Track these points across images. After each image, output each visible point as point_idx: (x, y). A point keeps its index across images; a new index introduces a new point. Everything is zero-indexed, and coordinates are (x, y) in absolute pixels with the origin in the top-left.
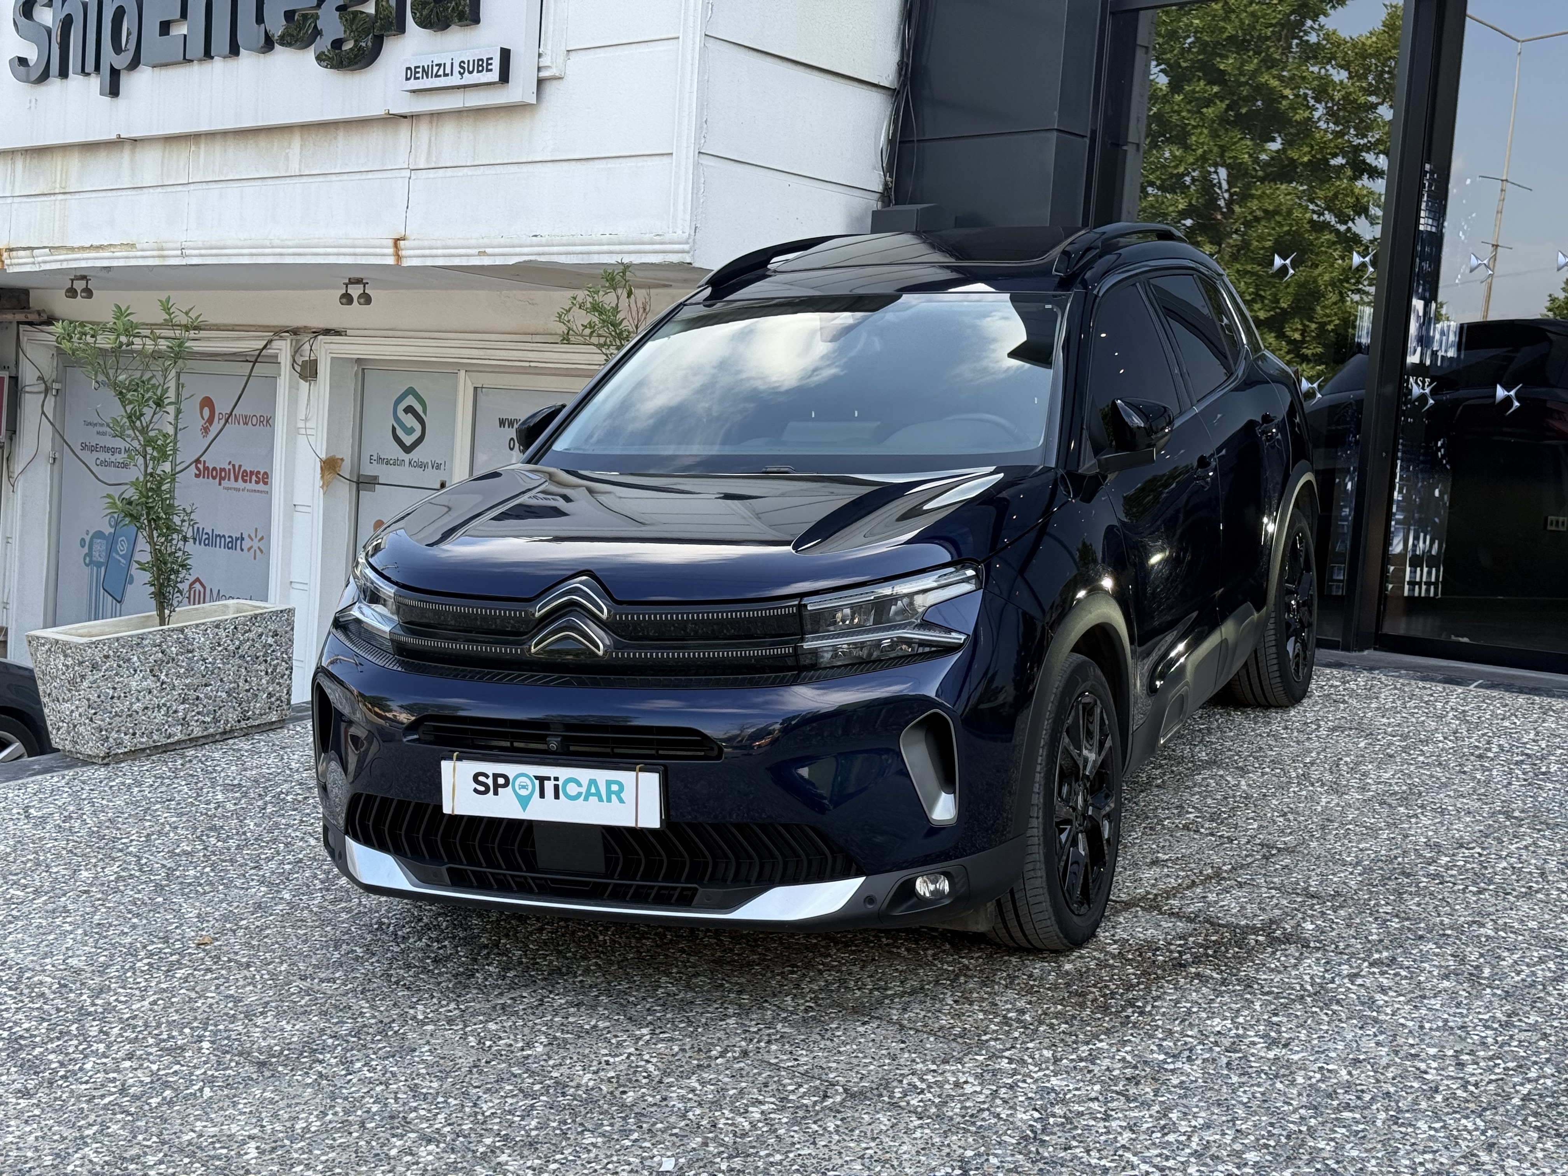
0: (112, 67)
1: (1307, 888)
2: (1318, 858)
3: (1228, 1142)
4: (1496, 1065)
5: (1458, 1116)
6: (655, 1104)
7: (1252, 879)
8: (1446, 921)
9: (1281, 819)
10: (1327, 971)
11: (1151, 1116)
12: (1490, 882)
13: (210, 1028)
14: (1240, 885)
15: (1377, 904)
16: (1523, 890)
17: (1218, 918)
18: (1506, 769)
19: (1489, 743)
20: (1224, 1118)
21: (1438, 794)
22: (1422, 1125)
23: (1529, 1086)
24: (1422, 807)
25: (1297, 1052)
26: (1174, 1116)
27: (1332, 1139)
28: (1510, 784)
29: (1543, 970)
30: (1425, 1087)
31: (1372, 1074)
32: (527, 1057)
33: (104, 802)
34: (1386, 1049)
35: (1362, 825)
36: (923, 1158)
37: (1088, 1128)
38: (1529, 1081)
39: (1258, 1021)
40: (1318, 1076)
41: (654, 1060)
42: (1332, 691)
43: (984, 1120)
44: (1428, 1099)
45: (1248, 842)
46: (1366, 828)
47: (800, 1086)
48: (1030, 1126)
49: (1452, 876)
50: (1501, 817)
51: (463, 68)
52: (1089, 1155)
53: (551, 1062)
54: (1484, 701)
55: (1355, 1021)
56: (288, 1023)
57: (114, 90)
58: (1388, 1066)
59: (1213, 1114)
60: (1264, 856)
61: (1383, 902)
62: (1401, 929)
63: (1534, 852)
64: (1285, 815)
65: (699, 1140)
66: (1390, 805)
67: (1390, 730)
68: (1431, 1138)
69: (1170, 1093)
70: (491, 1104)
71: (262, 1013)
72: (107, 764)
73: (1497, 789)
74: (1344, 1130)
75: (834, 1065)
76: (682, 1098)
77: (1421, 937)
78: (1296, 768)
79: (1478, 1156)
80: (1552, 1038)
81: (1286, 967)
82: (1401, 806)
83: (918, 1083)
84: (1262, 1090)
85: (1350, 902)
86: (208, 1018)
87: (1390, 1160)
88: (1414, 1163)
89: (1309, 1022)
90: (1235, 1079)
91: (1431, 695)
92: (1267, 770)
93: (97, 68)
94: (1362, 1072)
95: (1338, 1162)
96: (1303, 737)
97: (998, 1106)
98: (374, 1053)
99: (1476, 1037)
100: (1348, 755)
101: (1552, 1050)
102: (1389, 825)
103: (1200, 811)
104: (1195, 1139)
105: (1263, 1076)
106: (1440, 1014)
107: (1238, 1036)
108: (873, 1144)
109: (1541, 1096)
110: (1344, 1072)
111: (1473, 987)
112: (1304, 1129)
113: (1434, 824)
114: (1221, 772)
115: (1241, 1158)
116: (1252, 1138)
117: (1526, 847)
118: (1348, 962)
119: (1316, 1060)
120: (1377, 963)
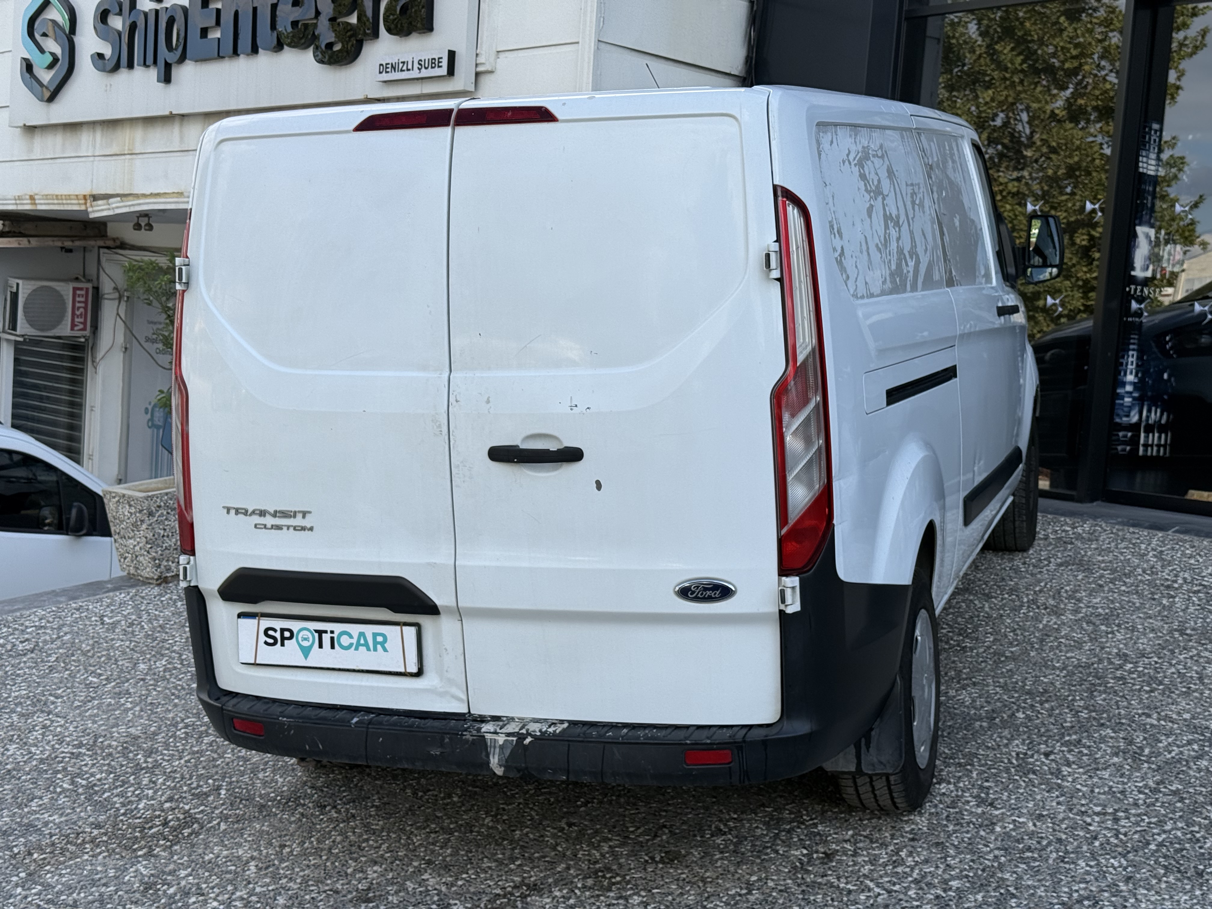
0: (166, 62)
1: (1023, 687)
2: (1035, 664)
3: (940, 873)
4: (1143, 820)
5: (1108, 857)
6: (535, 839)
7: (984, 680)
8: (1123, 712)
9: (1011, 634)
10: (1029, 749)
11: (887, 854)
12: (1161, 683)
13: (227, 780)
14: (974, 684)
15: (1072, 700)
16: (1184, 690)
17: (955, 709)
18: (1186, 597)
19: (1176, 576)
20: (939, 856)
21: (1132, 615)
22: (1082, 863)
23: (1164, 836)
24: (1119, 625)
25: (1000, 809)
26: (903, 854)
27: (1015, 872)
28: (1187, 608)
29: (1189, 750)
30: (1088, 836)
31: (1050, 825)
32: (447, 804)
33: (157, 613)
34: (1063, 808)
35: (1072, 639)
36: (720, 881)
37: (840, 862)
38: (1165, 832)
39: (973, 785)
40: (1011, 826)
41: (536, 808)
42: (1063, 534)
43: (767, 854)
44: (1089, 844)
45: (984, 652)
46: (1074, 641)
47: (639, 828)
48: (800, 859)
49: (1133, 679)
50: (1176, 634)
51: (420, 64)
52: (839, 880)
53: (463, 809)
54: (1177, 544)
55: (1043, 787)
56: (281, 777)
57: (167, 78)
58: (1064, 819)
59: (931, 852)
60: (995, 661)
61: (1078, 698)
62: (1088, 719)
63: (1197, 661)
64: (1015, 630)
65: (563, 866)
66: (1094, 624)
67: (1103, 565)
68: (1088, 873)
69: (903, 837)
70: (418, 838)
71: (262, 770)
72: (159, 585)
73: (1177, 612)
74: (1024, 866)
75: (664, 814)
76: (554, 836)
77: (1103, 725)
78: (1027, 595)
79: (1118, 886)
80: (1187, 801)
81: (999, 746)
82: (1102, 624)
83: (722, 827)
84: (969, 836)
85: (1054, 698)
86: (225, 773)
87: (1054, 888)
88: (1071, 890)
89: (1011, 786)
90: (951, 828)
91: (1138, 539)
92: (1006, 596)
93: (155, 62)
94: (1044, 824)
95: (1016, 889)
96: (1036, 571)
97: (778, 845)
98: (341, 800)
99: (1131, 800)
100: (1068, 585)
101: (1186, 809)
102: (1091, 640)
103: (951, 627)
104: (917, 871)
105: (972, 826)
106: (1107, 782)
107: (957, 796)
108: (686, 871)
109: (1171, 843)
110: (1030, 824)
111: (1134, 761)
112: (996, 864)
113: (1125, 639)
114: (971, 597)
115: (947, 884)
116: (958, 871)
117: (1191, 657)
118: (1046, 742)
119: (1012, 815)
120: (1067, 744)
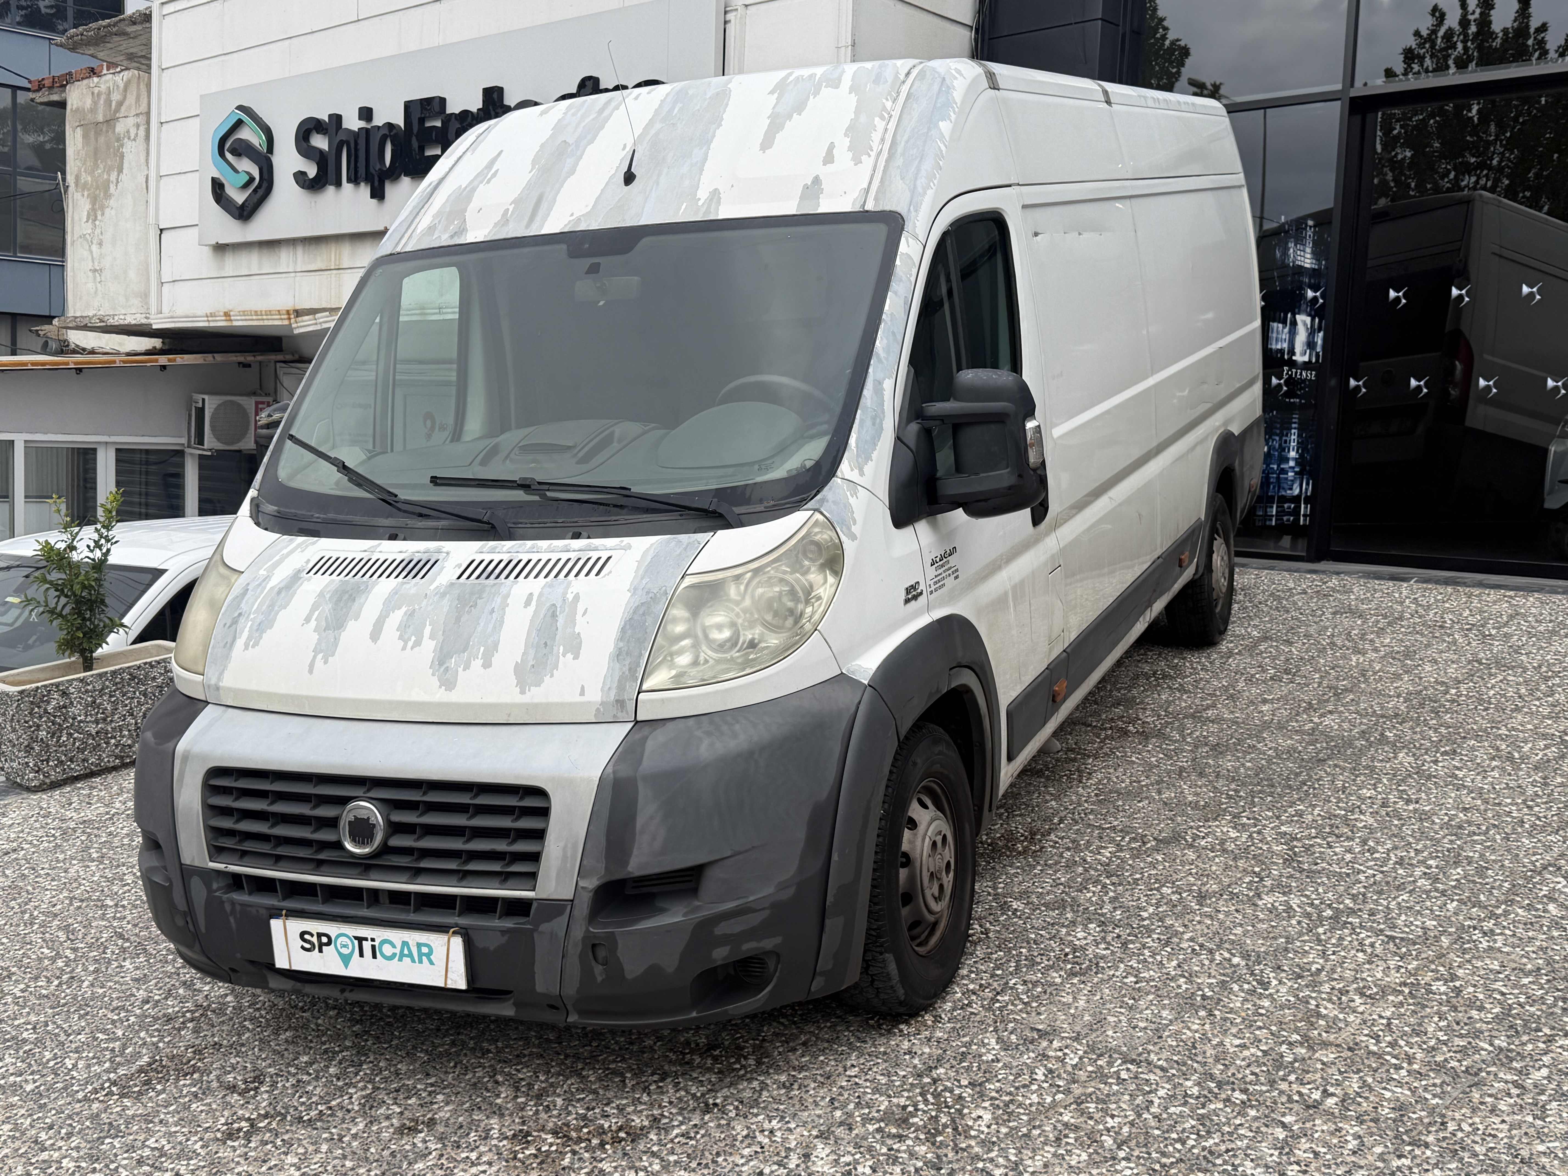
1: (1375, 712)
2: (1371, 694)
3: (1413, 856)
8: (1474, 727)
9: (1333, 671)
10: (1416, 759)
11: (1357, 845)
12: (1490, 703)
14: (1331, 712)
15: (1426, 720)
16: (1513, 707)
17: (1328, 732)
18: (1462, 634)
19: (1442, 618)
20: (1403, 843)
21: (1426, 651)
22: (1525, 841)
24: (1421, 659)
25: (1426, 806)
26: (1371, 843)
28: (1470, 643)
30: (1515, 821)
31: (1478, 815)
34: (1479, 801)
35: (1388, 672)
37: (1320, 853)
39: (1391, 789)
40: (1447, 818)
42: (1319, 588)
44: (1521, 827)
45: (1319, 686)
46: (1392, 674)
47: (1124, 837)
48: (1285, 853)
49: (1463, 700)
50: (1476, 664)
54: (1425, 592)
55: (1451, 787)
57: (380, 195)
58: (1486, 810)
59: (1395, 841)
60: (1334, 694)
61: (1428, 718)
62: (1449, 733)
64: (1333, 668)
66: (1399, 659)
67: (1372, 612)
69: (1361, 831)
73: (1464, 647)
74: (1479, 846)
75: (1137, 825)
76: (1053, 847)
77: (1465, 737)
78: (1323, 639)
81: (1389, 759)
82: (1406, 659)
83: (1198, 833)
84: (1417, 827)
85: (1408, 719)
89: (1423, 788)
90: (1396, 822)
91: (1388, 589)
92: (1305, 641)
93: (366, 178)
94: (1472, 814)
95: (1485, 863)
97: (1257, 844)
99: (1531, 792)
100: (1353, 629)
103: (1275, 668)
104: (1393, 856)
105: (1413, 820)
106: (1501, 780)
107: (1383, 798)
110: (1461, 815)
111: (1512, 764)
112: (1455, 846)
113: (1435, 670)
116: (1427, 853)
117: (1501, 681)
118: (1426, 753)
119: (1441, 810)
120: (1445, 753)
